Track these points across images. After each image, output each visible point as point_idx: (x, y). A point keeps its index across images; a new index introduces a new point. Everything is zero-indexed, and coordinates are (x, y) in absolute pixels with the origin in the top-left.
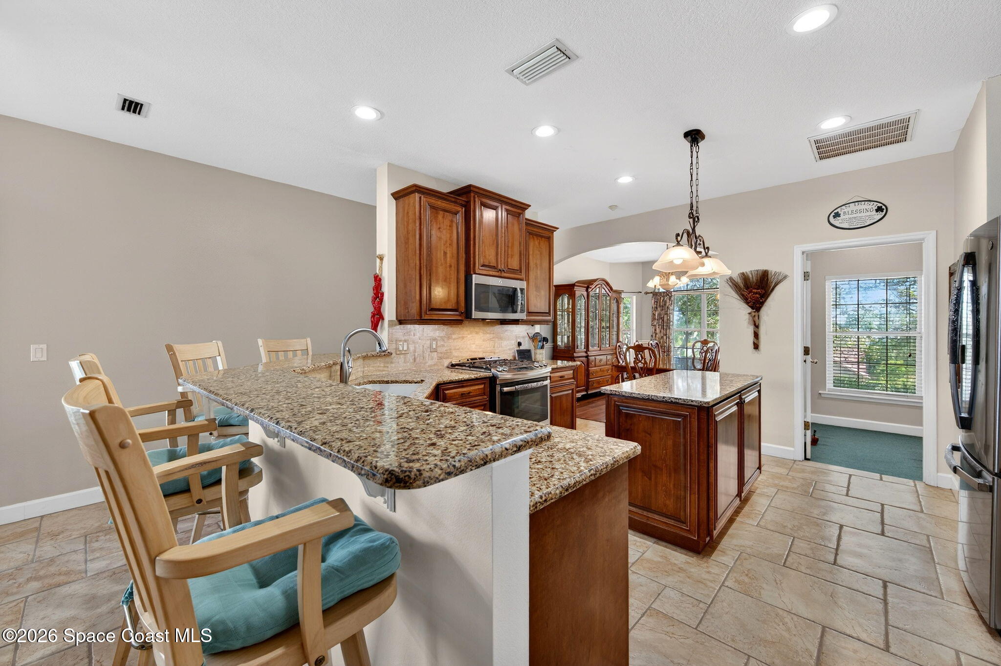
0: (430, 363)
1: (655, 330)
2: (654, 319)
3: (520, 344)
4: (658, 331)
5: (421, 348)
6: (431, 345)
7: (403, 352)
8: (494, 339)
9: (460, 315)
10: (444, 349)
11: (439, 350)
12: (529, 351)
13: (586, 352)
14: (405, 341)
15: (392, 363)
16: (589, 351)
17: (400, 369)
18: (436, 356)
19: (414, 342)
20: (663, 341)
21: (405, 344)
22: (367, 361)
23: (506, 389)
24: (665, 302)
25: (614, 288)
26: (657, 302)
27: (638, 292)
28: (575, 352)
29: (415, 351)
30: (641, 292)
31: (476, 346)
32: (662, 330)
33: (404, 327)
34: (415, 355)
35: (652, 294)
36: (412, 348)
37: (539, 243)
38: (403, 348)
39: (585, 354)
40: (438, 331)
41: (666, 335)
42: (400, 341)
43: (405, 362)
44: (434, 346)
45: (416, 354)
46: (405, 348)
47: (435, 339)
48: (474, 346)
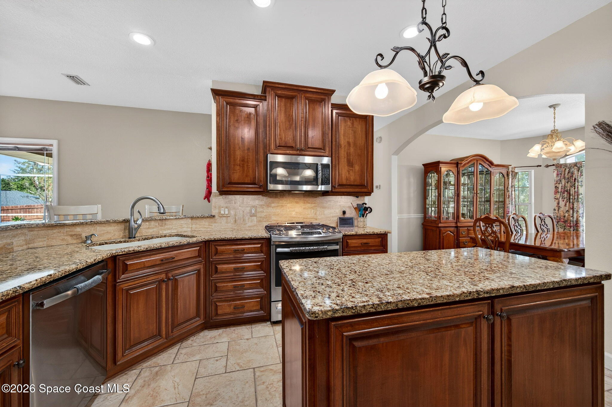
0: (249, 224)
1: (558, 204)
2: (556, 192)
3: (344, 213)
4: (562, 204)
5: (242, 212)
6: (251, 211)
7: (225, 215)
8: (315, 208)
9: (260, 188)
10: (263, 215)
11: (259, 215)
12: (351, 219)
13: (456, 223)
14: (227, 207)
15: (215, 222)
16: (459, 222)
17: (223, 227)
18: (255, 220)
19: (234, 208)
20: (569, 215)
21: (226, 210)
22: (194, 221)
23: (279, 250)
24: (573, 174)
25: (495, 162)
26: (561, 174)
27: (537, 166)
28: (440, 223)
29: (235, 215)
30: (541, 166)
31: (296, 213)
32: (568, 204)
33: (226, 198)
34: (235, 218)
35: (554, 167)
36: (232, 212)
37: (353, 124)
38: (225, 213)
39: (454, 225)
40: (257, 201)
41: (573, 208)
42: (223, 207)
43: (227, 223)
44: (253, 211)
45: (237, 217)
46: (227, 213)
47: (253, 207)
48: (294, 213)
